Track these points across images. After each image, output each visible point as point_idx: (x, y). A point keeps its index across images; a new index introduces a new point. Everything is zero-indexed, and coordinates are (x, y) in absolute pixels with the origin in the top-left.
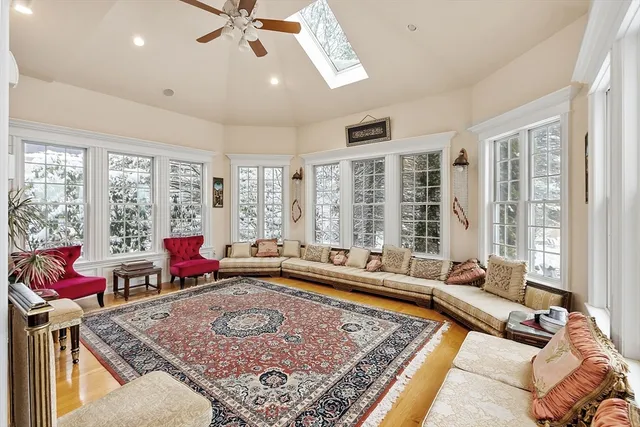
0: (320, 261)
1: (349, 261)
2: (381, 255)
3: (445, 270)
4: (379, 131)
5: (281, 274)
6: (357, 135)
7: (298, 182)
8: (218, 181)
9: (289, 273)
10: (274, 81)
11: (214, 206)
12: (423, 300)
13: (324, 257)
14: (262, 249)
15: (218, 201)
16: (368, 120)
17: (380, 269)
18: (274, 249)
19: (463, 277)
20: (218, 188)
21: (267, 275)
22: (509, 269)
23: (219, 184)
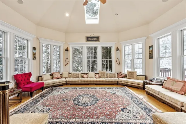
0: (79, 78)
1: (89, 76)
2: (98, 73)
3: (116, 75)
4: (96, 39)
5: (67, 84)
6: (89, 39)
7: (67, 52)
8: (34, 49)
9: (70, 83)
10: (67, 15)
11: (33, 60)
12: (116, 83)
13: (80, 76)
14: (55, 76)
15: (34, 58)
16: (93, 35)
17: (100, 77)
18: (60, 76)
19: (122, 76)
20: (34, 51)
21: (61, 85)
22: (133, 73)
23: (35, 50)
